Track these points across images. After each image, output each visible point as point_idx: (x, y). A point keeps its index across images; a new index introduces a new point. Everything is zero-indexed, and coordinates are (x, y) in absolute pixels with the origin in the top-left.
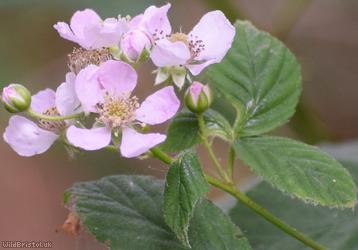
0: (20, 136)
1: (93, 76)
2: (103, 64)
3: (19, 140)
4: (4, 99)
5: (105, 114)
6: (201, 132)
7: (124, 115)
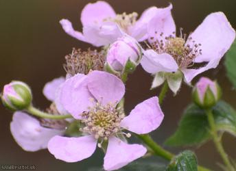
0: (22, 132)
1: (81, 85)
2: (92, 73)
3: (22, 136)
4: (4, 98)
5: (90, 124)
6: (210, 127)
7: (108, 125)
